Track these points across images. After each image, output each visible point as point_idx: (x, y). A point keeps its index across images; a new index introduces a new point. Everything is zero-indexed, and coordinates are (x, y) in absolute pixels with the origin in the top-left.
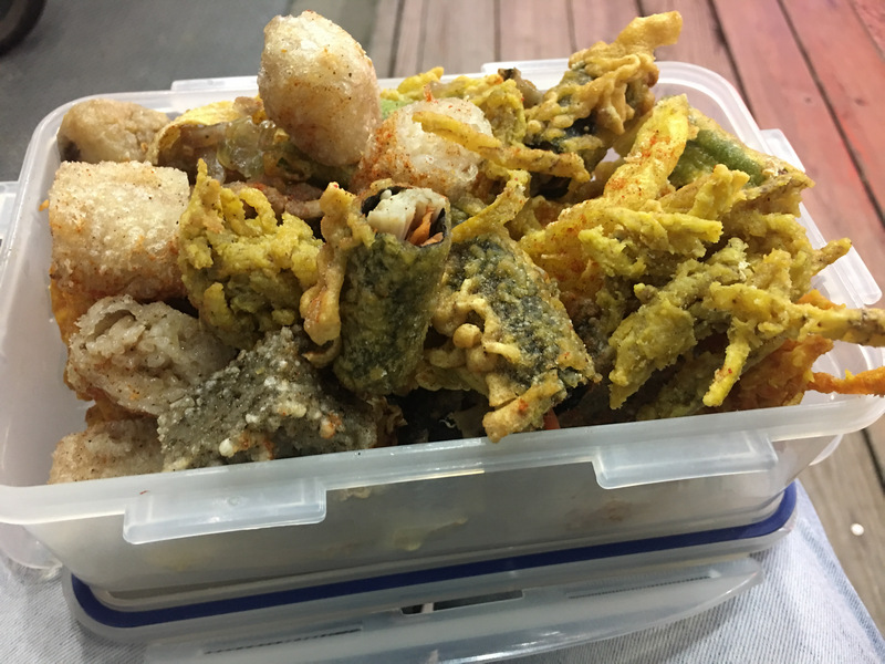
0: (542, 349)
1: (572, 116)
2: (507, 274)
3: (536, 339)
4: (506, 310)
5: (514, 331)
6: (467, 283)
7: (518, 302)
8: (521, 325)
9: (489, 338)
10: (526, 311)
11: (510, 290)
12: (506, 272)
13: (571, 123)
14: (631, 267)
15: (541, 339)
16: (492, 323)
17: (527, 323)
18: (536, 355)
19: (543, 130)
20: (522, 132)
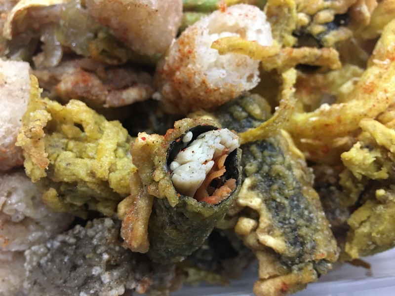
0: (303, 244)
1: (333, 12)
2: (279, 176)
3: (299, 236)
4: (276, 208)
5: (282, 227)
6: (248, 182)
7: (286, 202)
8: (287, 222)
9: (263, 231)
10: (292, 209)
11: (280, 191)
12: (278, 175)
13: (332, 18)
14: (375, 174)
15: (302, 237)
16: (266, 219)
17: (292, 221)
18: (298, 250)
19: (309, 24)
20: (293, 27)
